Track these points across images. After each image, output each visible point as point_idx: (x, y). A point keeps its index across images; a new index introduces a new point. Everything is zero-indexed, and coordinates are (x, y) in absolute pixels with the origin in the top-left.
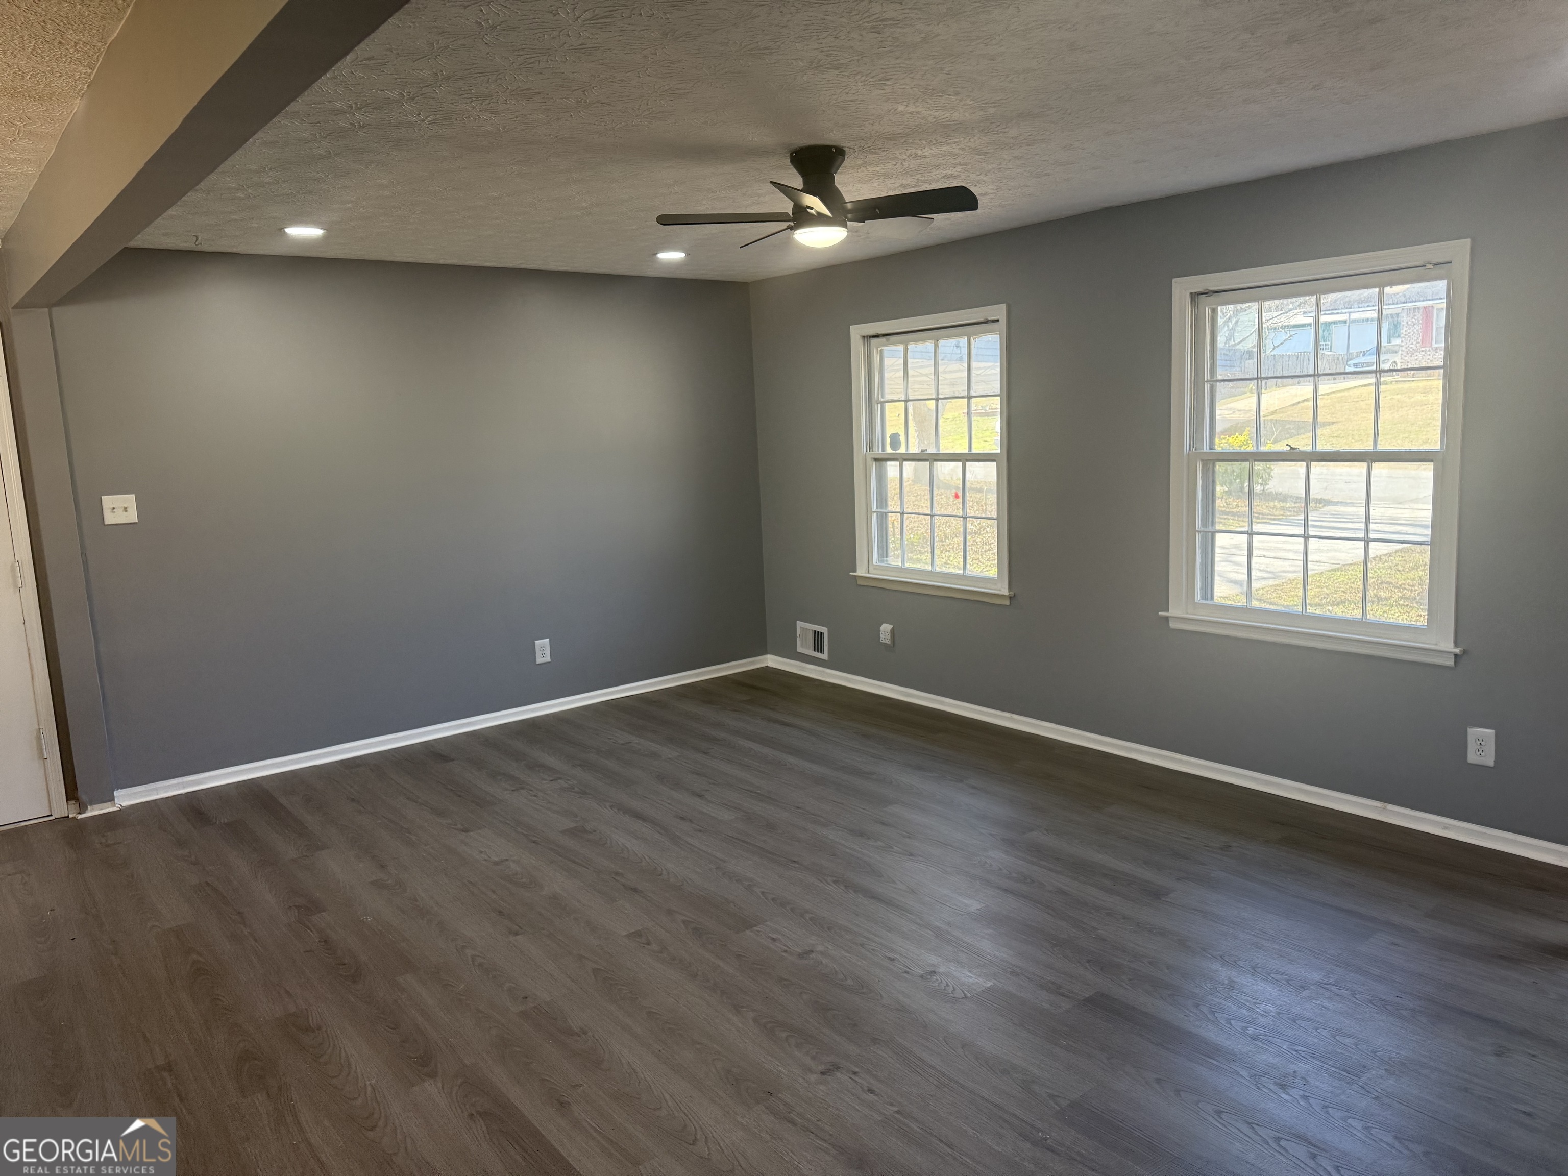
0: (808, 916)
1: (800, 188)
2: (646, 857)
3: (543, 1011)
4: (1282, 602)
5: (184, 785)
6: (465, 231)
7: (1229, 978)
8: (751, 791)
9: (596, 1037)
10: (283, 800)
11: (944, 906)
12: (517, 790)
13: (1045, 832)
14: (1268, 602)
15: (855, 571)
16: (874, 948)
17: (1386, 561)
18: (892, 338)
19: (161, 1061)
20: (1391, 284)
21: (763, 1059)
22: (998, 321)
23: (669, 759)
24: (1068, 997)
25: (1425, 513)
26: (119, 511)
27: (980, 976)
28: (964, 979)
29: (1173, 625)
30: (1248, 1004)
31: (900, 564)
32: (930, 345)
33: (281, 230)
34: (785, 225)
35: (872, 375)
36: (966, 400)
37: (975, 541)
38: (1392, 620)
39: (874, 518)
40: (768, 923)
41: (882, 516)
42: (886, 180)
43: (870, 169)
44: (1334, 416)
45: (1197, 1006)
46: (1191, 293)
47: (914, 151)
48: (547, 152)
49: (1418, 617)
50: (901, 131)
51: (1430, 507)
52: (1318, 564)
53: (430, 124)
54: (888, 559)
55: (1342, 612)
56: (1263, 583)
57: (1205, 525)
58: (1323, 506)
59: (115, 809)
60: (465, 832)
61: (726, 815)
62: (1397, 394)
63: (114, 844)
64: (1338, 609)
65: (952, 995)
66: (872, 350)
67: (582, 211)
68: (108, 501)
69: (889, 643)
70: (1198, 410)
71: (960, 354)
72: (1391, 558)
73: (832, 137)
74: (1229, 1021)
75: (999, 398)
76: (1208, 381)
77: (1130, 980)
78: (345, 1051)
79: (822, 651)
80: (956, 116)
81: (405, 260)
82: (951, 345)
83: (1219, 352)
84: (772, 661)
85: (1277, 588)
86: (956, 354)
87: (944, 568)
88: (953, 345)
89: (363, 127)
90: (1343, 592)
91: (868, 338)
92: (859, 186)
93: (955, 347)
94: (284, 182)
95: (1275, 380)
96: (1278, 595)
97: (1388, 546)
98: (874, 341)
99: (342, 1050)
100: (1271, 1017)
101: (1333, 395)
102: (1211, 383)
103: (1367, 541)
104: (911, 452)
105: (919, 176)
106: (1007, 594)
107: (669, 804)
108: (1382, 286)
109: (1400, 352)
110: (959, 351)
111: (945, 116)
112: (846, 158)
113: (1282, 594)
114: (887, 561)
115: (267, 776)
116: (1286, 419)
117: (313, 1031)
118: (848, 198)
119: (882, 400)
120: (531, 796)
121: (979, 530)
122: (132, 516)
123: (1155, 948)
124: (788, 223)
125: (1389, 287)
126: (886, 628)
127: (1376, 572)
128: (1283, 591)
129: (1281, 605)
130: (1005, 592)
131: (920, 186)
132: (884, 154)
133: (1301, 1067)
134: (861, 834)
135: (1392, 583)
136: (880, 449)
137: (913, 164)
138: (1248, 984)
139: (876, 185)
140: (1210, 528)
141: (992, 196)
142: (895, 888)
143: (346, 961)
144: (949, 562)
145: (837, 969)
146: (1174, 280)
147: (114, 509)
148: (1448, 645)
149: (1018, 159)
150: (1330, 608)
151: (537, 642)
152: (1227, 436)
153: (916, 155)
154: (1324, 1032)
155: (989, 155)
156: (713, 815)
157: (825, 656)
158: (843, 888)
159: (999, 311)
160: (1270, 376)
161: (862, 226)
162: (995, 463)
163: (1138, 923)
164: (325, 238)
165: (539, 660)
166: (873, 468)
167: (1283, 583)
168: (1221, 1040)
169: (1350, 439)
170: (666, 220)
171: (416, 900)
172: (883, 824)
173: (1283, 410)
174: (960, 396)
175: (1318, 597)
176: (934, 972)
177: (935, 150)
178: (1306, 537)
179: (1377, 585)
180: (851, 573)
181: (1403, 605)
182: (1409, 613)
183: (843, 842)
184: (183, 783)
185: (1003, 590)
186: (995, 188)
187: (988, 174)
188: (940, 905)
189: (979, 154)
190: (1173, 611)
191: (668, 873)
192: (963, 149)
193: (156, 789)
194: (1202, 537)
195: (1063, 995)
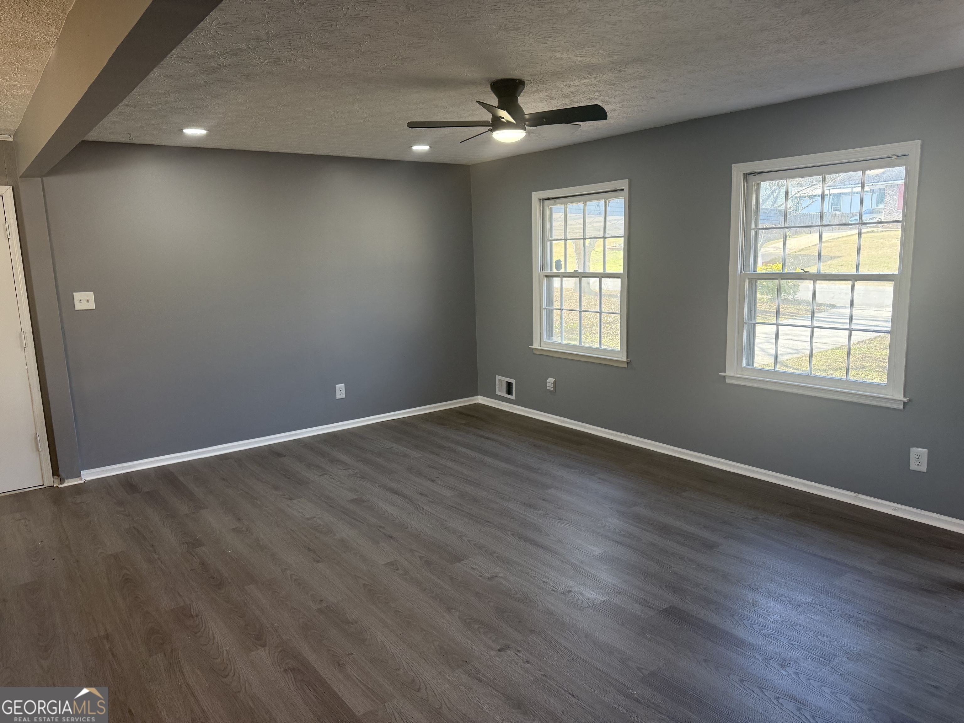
0: (495, 555)
1: (496, 106)
2: (399, 518)
3: (332, 609)
4: (801, 368)
5: (123, 468)
6: (293, 132)
7: (753, 599)
8: (464, 479)
9: (363, 625)
10: (181, 479)
11: (578, 551)
12: (322, 475)
13: (644, 507)
14: (793, 368)
15: (532, 345)
16: (534, 575)
17: (869, 344)
18: (558, 200)
19: (102, 633)
20: (870, 169)
21: (463, 641)
22: (623, 190)
23: (415, 458)
24: (653, 609)
25: (888, 313)
26: (84, 302)
27: (599, 594)
28: (589, 595)
29: (728, 381)
30: (764, 615)
31: (560, 341)
32: (581, 205)
33: (181, 130)
34: (487, 128)
35: (545, 223)
36: (603, 239)
37: (611, 328)
38: (870, 381)
39: (545, 312)
40: (471, 559)
41: (550, 311)
42: (552, 100)
43: (542, 94)
44: (840, 252)
45: (732, 616)
46: (744, 174)
47: (568, 82)
48: (340, 82)
49: (881, 378)
50: (560, 70)
51: (891, 309)
52: (826, 345)
53: (266, 65)
54: (553, 338)
55: (840, 375)
56: (790, 356)
57: (749, 319)
58: (831, 309)
59: (81, 482)
60: (290, 500)
61: (448, 493)
62: (881, 239)
63: (80, 503)
64: (836, 373)
65: (581, 605)
66: (545, 208)
67: (364, 120)
68: (77, 296)
69: (553, 389)
70: (746, 247)
71: (600, 210)
72: (872, 341)
73: (516, 74)
74: (751, 626)
75: (623, 238)
76: (753, 229)
77: (691, 599)
78: (212, 630)
79: (511, 394)
80: (593, 60)
81: (258, 150)
82: (594, 205)
83: (760, 211)
84: (481, 400)
85: (799, 359)
86: (597, 210)
87: (591, 344)
88: (595, 205)
89: (226, 66)
90: (841, 362)
91: (542, 200)
92: (535, 104)
93: (597, 207)
94: (180, 100)
95: (795, 229)
96: (799, 364)
97: (870, 334)
98: (546, 202)
99: (210, 630)
100: (778, 624)
101: (840, 239)
102: (756, 230)
103: (850, 330)
104: (568, 272)
105: (572, 98)
106: (626, 361)
107: (414, 485)
108: (864, 169)
109: (883, 213)
110: (599, 209)
111: (587, 60)
112: (526, 87)
113: (802, 363)
114: (552, 339)
115: (173, 464)
116: (810, 254)
117: (193, 617)
118: (526, 112)
119: (551, 239)
120: (331, 479)
121: (614, 321)
122: (92, 305)
123: (708, 580)
124: (488, 128)
125: (869, 171)
126: (551, 380)
127: (862, 350)
128: (803, 361)
129: (801, 370)
130: (624, 359)
131: (574, 104)
132: (550, 84)
133: (795, 654)
134: (531, 506)
135: (872, 358)
136: (549, 270)
137: (567, 91)
138: (765, 603)
139: (545, 103)
140: (753, 321)
141: (619, 111)
142: (549, 539)
143: (215, 576)
144: (594, 340)
145: (511, 588)
146: (733, 165)
147: (81, 300)
148: (900, 396)
149: (634, 88)
150: (832, 372)
151: (337, 385)
152: (771, 265)
153: (570, 86)
154: (811, 634)
155: (615, 86)
156: (440, 492)
157: (513, 397)
158: (518, 539)
159: (624, 184)
160: (792, 226)
161: (536, 129)
162: (620, 280)
163: (698, 564)
164: (207, 136)
165: (338, 397)
166: (545, 281)
167: (803, 356)
168: (746, 637)
169: (850, 267)
170: (413, 125)
171: (259, 540)
172: (544, 500)
173: (808, 248)
174: (599, 237)
175: (825, 365)
176: (571, 591)
177: (582, 82)
178: (812, 327)
179: (863, 358)
180: (530, 347)
181: (878, 371)
182: (882, 376)
183: (519, 510)
184: (122, 467)
185: (623, 358)
186: (621, 106)
187: (615, 97)
188: (576, 550)
189: (610, 85)
190: (728, 373)
191: (412, 527)
192: (599, 81)
193: (107, 470)
194: (748, 326)
195: (650, 607)
